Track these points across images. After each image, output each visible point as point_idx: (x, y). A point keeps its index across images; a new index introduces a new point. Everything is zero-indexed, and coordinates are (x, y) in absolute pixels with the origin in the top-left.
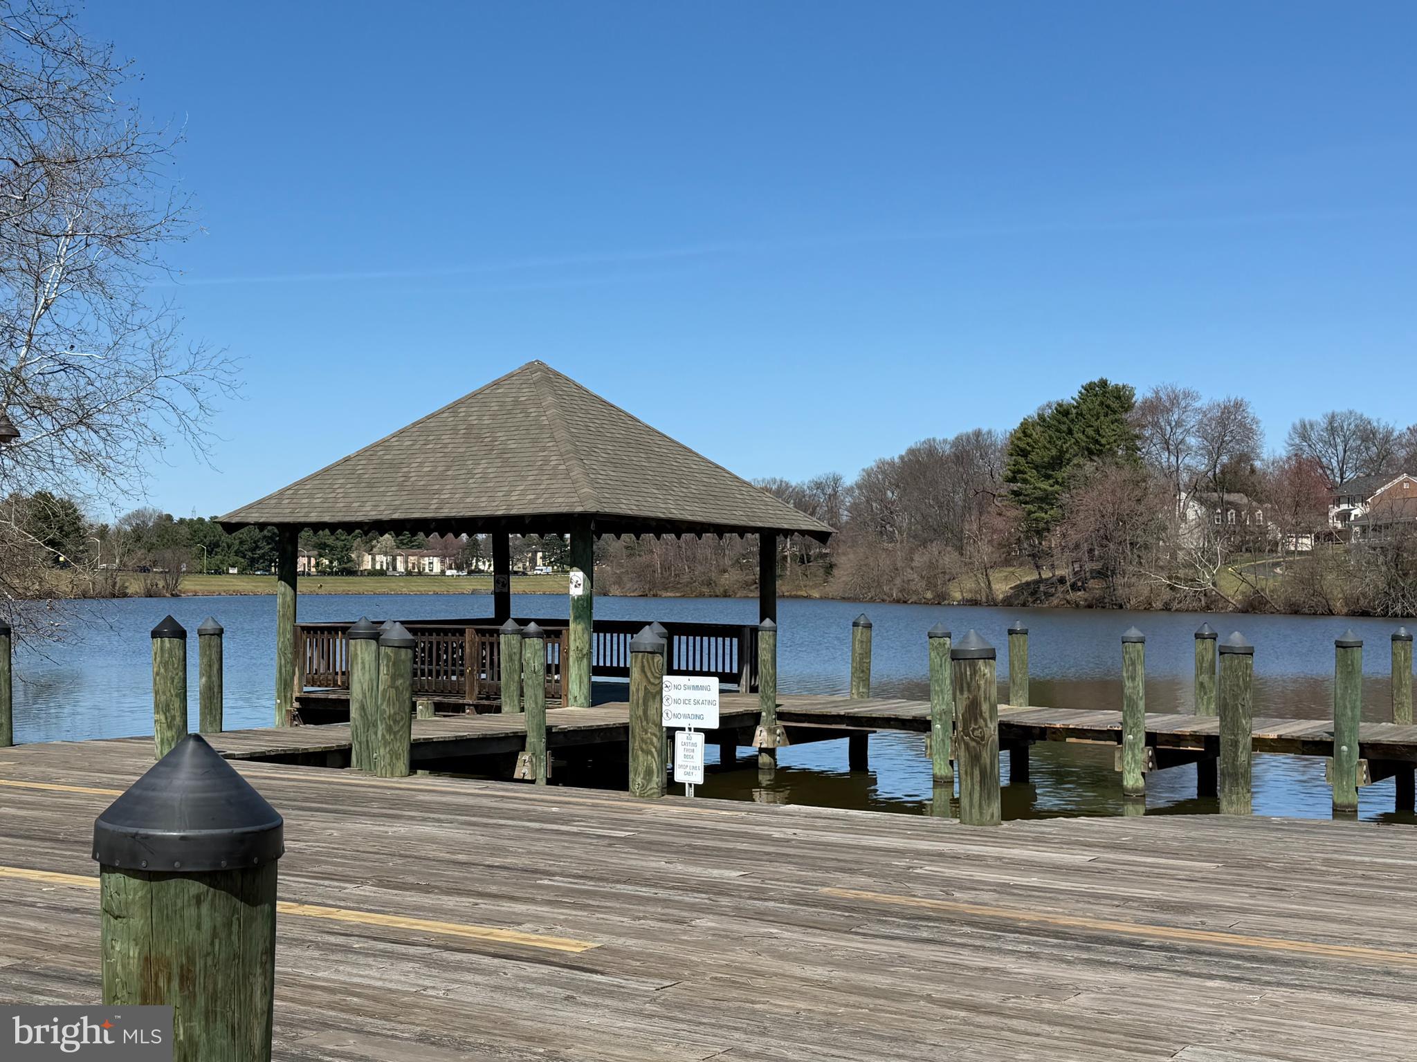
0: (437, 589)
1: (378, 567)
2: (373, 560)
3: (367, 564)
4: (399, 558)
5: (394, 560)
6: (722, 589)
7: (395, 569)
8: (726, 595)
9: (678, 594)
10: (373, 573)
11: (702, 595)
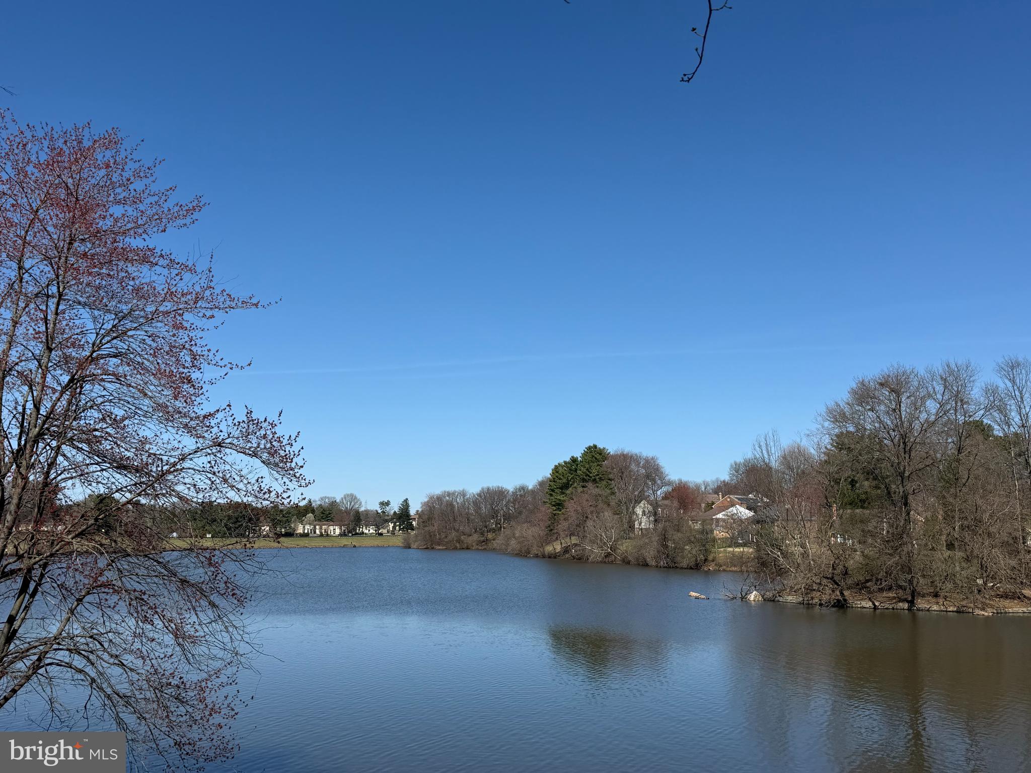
0: (326, 544)
1: (306, 531)
2: (304, 527)
3: (300, 530)
4: (317, 527)
5: (315, 527)
6: (466, 545)
7: (315, 532)
8: (468, 548)
9: (444, 548)
10: (305, 535)
11: (455, 548)
